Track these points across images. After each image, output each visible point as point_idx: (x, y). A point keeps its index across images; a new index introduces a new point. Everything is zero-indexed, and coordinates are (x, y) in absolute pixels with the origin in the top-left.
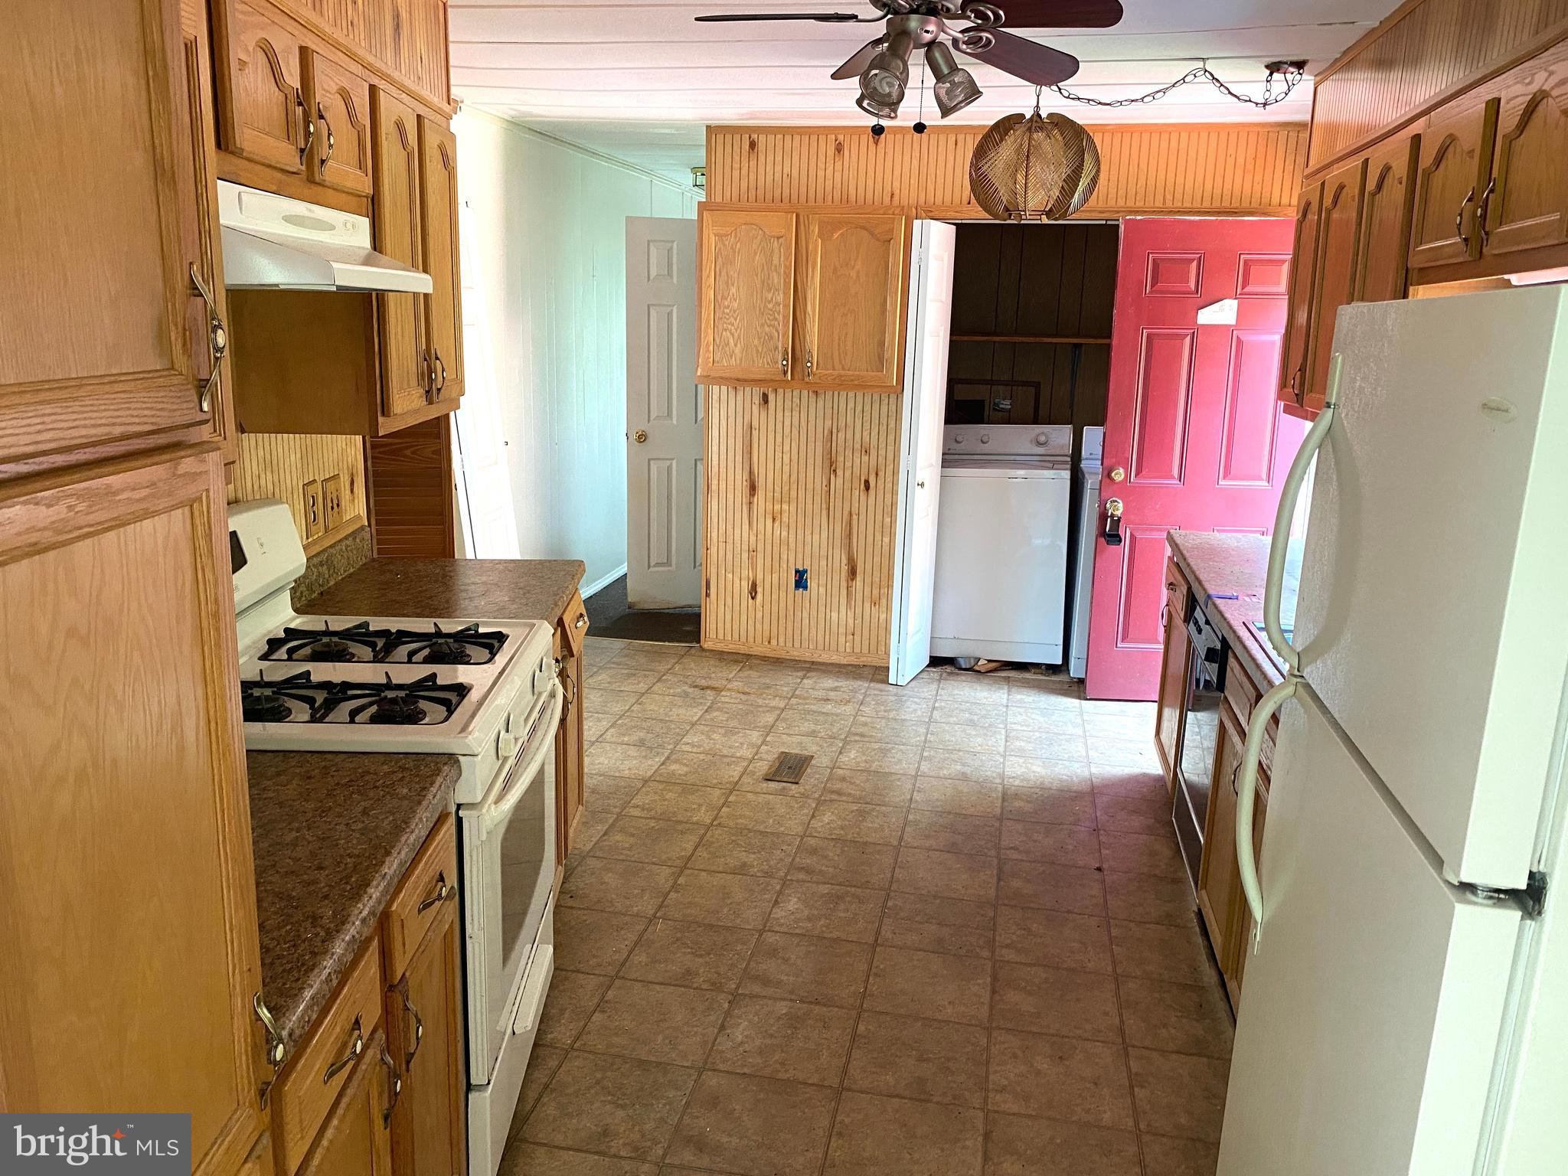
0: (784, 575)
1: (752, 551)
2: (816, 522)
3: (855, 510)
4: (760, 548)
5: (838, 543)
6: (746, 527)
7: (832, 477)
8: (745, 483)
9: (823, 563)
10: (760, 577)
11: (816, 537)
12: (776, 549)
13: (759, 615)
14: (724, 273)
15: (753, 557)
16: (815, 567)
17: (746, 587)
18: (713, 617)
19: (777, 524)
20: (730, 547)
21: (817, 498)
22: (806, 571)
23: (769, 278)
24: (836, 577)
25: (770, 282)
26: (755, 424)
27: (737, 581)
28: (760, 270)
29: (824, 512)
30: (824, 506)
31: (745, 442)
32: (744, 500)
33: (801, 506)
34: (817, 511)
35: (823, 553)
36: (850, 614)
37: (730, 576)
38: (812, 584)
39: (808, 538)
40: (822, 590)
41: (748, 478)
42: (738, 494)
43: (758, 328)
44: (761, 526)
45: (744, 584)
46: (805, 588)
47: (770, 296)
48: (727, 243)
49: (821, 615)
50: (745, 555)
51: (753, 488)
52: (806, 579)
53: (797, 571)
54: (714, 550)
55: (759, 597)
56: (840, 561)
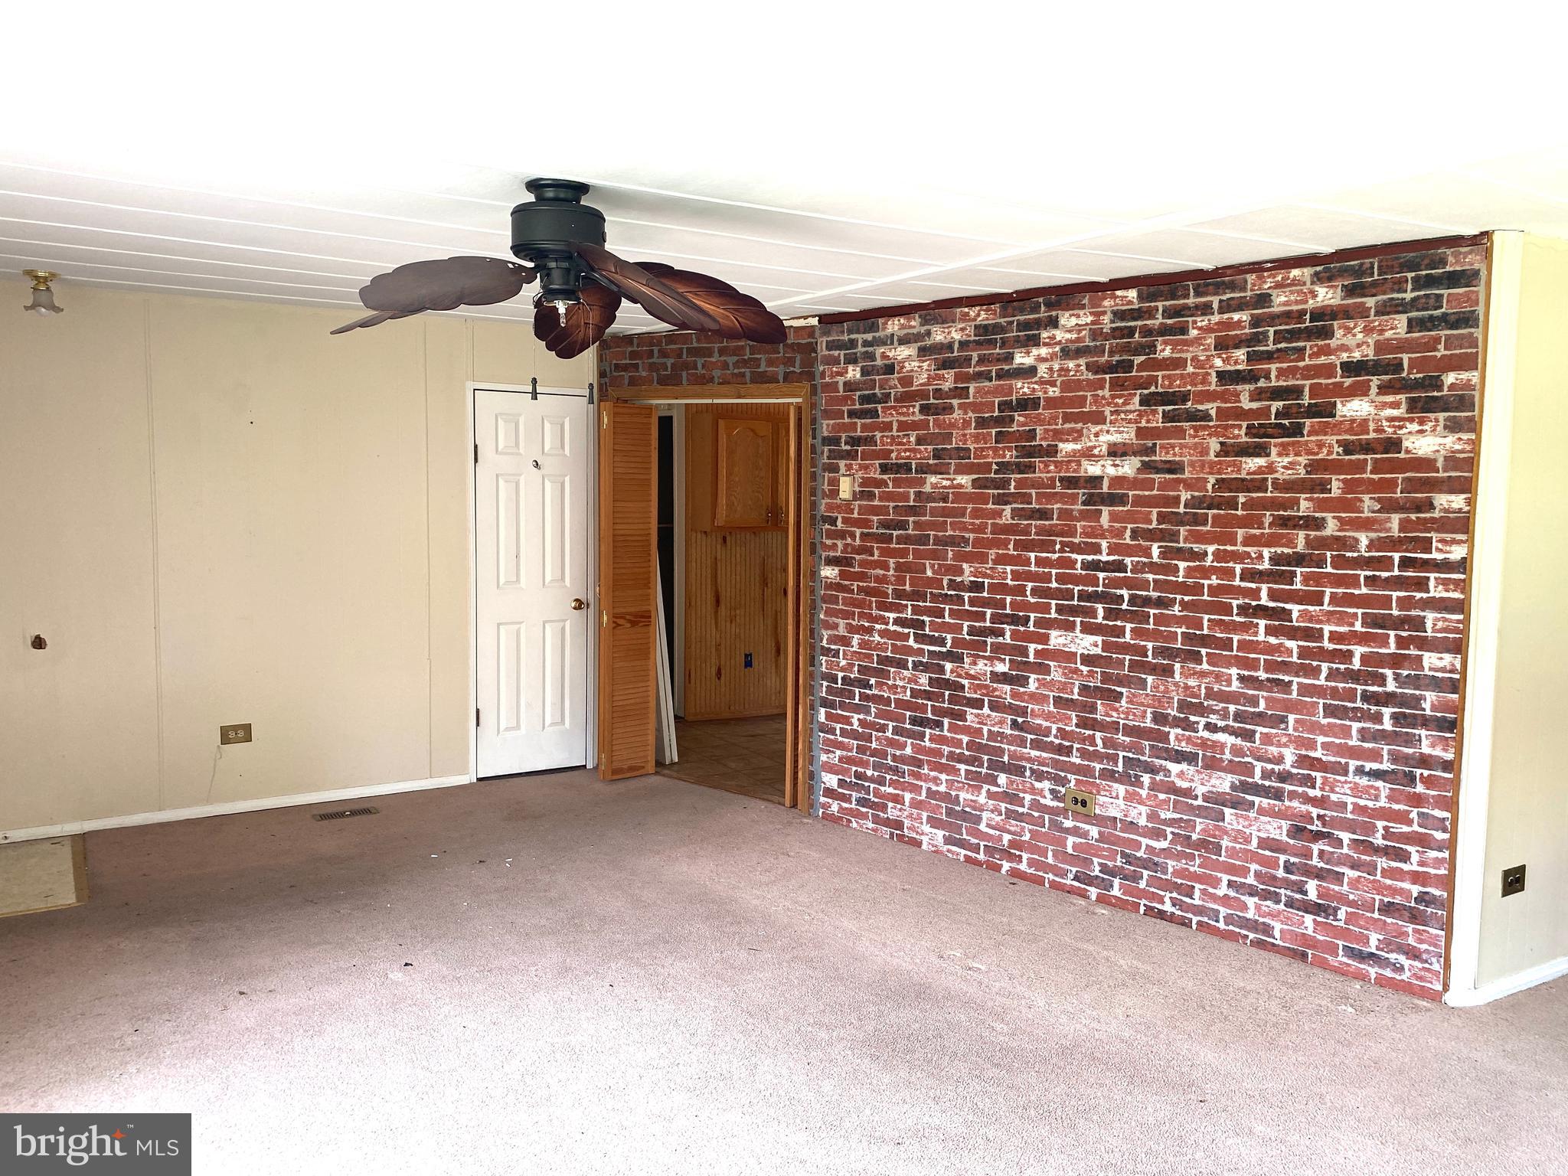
0: (738, 658)
1: (718, 646)
2: (757, 620)
3: (779, 609)
4: (723, 643)
5: (769, 633)
6: (714, 629)
7: (765, 588)
8: (712, 599)
9: (761, 648)
10: (722, 663)
11: (757, 631)
12: (733, 642)
13: (723, 689)
15: (718, 650)
16: (756, 650)
17: (714, 670)
18: (693, 697)
19: (733, 625)
20: (703, 644)
21: (757, 604)
22: (751, 655)
26: (719, 557)
27: (708, 668)
32: (712, 610)
33: (747, 610)
34: (757, 612)
36: (778, 679)
37: (704, 665)
38: (755, 663)
39: (752, 632)
40: (761, 666)
41: (714, 595)
42: (708, 606)
44: (723, 627)
46: (751, 666)
49: (761, 683)
50: (713, 650)
51: (718, 602)
52: (751, 660)
53: (746, 656)
54: (693, 648)
55: (723, 678)
56: (771, 644)
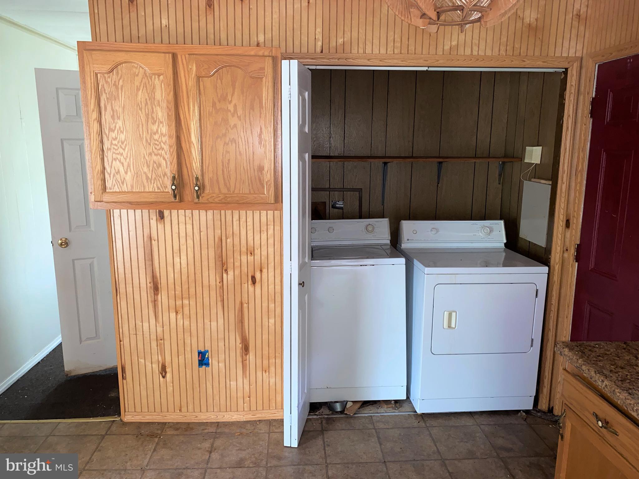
0: (188, 356)
1: (160, 340)
2: (214, 311)
3: (245, 299)
4: (167, 336)
5: (232, 327)
6: (153, 321)
7: (225, 275)
8: (149, 284)
9: (221, 344)
10: (168, 359)
11: (214, 324)
12: (181, 336)
13: (170, 389)
14: (109, 108)
15: (161, 344)
16: (215, 347)
17: (156, 368)
18: (131, 395)
19: (180, 316)
20: (140, 337)
21: (213, 293)
22: (208, 352)
23: (153, 112)
24: (233, 354)
25: (154, 116)
26: (154, 235)
27: (149, 364)
28: (143, 105)
29: (219, 304)
30: (219, 299)
31: (146, 252)
32: (149, 299)
33: (199, 300)
34: (213, 303)
35: (221, 335)
36: (246, 382)
37: (142, 361)
38: (213, 361)
39: (207, 326)
40: (222, 365)
41: (151, 281)
42: (144, 294)
43: (147, 157)
44: (166, 318)
45: (155, 366)
46: (207, 364)
47: (155, 128)
48: (109, 80)
49: (222, 385)
50: (154, 344)
51: (156, 289)
52: (208, 358)
53: (200, 353)
54: (126, 341)
55: (169, 375)
56: (235, 341)
